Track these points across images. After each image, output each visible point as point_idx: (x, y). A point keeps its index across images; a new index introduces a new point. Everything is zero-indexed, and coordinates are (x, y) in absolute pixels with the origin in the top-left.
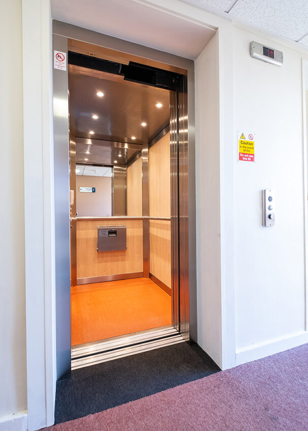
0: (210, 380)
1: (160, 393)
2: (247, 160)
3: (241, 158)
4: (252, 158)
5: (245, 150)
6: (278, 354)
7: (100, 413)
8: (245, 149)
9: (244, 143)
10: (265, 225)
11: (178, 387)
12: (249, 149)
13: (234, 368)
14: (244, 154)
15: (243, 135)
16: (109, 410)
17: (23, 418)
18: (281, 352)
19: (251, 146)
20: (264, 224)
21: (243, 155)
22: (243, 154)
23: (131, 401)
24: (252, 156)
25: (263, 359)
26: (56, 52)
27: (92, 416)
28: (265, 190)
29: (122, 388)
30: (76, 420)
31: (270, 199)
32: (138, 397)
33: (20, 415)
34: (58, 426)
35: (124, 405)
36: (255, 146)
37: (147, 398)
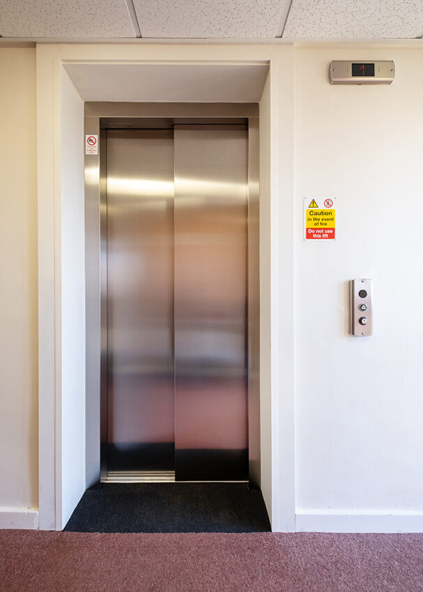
0: (252, 537)
1: (178, 535)
2: (322, 238)
3: (309, 236)
4: (329, 234)
5: (315, 224)
6: (376, 535)
7: (107, 534)
8: (316, 222)
9: (316, 214)
10: (353, 334)
11: (203, 534)
12: (324, 222)
13: (291, 534)
14: (315, 229)
15: (313, 202)
16: (117, 534)
17: (35, 514)
18: (383, 534)
19: (328, 217)
20: (352, 331)
21: (313, 232)
22: (312, 229)
23: (144, 532)
24: (331, 231)
25: (345, 535)
26: (87, 137)
27: (99, 534)
28: (353, 281)
29: (142, 516)
30: (83, 533)
31: (363, 294)
32: (153, 530)
33: (32, 511)
34: (66, 533)
35: (134, 534)
36: (337, 216)
37: (162, 535)
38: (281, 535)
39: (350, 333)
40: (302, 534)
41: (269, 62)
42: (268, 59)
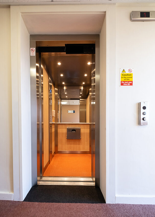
0: (98, 205)
1: (69, 204)
2: (127, 85)
3: (122, 84)
4: (130, 84)
5: (125, 79)
6: (148, 205)
7: (40, 203)
8: (125, 78)
9: (125, 75)
10: (140, 124)
11: (79, 204)
12: (128, 78)
13: (114, 204)
14: (125, 81)
15: (124, 70)
16: (44, 203)
17: (12, 194)
18: (151, 205)
19: (130, 76)
20: (139, 123)
21: (124, 82)
22: (123, 81)
23: (55, 202)
24: (131, 82)
25: (136, 205)
26: (31, 49)
27: (37, 203)
28: (140, 103)
30: (31, 202)
31: (144, 108)
32: (59, 202)
33: (11, 193)
34: (24, 202)
35: (51, 203)
36: (133, 76)
37: (62, 204)
38: (110, 205)
39: (139, 124)
40: (118, 205)
41: (105, 12)
42: (105, 11)
